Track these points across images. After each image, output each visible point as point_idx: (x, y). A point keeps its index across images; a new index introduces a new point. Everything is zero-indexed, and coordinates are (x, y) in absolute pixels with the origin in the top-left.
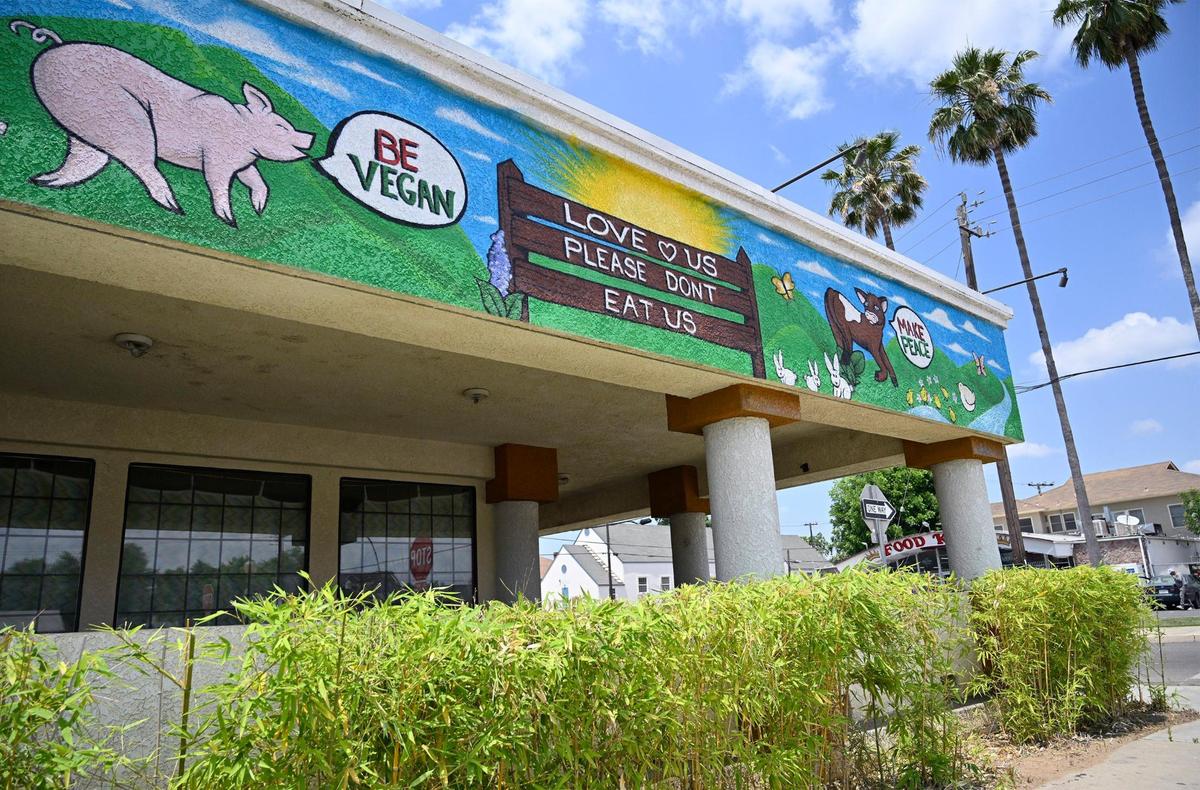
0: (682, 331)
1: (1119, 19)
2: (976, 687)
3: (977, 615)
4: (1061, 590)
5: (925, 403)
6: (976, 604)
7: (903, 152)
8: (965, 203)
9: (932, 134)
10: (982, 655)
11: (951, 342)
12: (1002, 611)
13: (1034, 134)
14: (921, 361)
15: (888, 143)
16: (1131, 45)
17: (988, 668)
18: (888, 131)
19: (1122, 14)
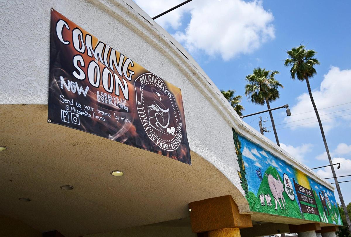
0: (313, 213)
1: (303, 68)
7: (236, 97)
8: (261, 120)
9: (246, 93)
13: (278, 97)
15: (232, 93)
16: (307, 75)
18: (232, 90)
19: (304, 67)
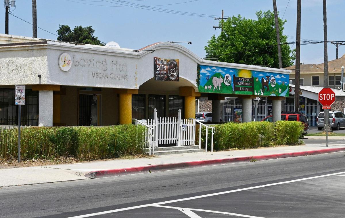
0: (246, 91)
2: (273, 138)
3: (275, 127)
4: (287, 124)
5: (273, 93)
6: (275, 126)
10: (275, 133)
11: (279, 81)
12: (279, 127)
14: (273, 86)
17: (275, 135)
